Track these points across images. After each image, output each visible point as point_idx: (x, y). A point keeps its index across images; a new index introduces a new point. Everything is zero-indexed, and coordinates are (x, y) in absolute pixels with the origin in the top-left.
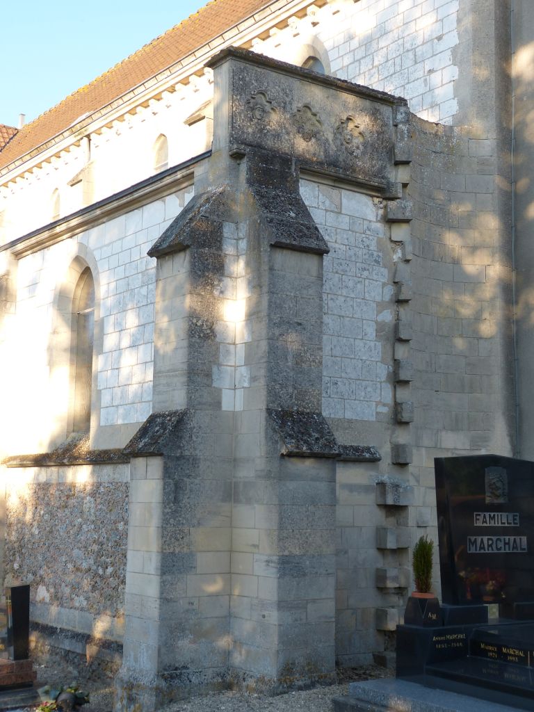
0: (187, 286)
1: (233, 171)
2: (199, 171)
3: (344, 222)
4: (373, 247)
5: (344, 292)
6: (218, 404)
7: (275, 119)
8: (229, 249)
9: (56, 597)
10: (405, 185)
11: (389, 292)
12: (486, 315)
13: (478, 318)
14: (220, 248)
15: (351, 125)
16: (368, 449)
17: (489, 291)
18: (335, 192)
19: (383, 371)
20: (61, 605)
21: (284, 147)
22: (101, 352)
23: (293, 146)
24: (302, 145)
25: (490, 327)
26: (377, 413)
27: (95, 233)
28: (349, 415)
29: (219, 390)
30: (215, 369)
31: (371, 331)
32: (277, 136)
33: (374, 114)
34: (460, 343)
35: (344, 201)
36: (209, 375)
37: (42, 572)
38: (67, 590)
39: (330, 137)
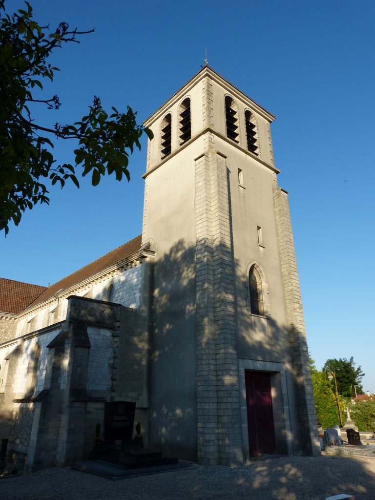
0: (53, 356)
1: (69, 326)
2: (63, 325)
3: (101, 337)
4: (109, 343)
5: (99, 356)
6: (59, 387)
7: (83, 312)
8: (66, 346)
9: (21, 442)
10: (119, 327)
11: (112, 355)
12: (143, 359)
13: (141, 360)
14: (64, 346)
15: (105, 312)
16: (103, 398)
17: (144, 352)
18: (98, 330)
19: (109, 376)
20: (22, 445)
21: (85, 319)
22: (39, 370)
23: (87, 319)
24: (90, 318)
25: (144, 362)
26: (107, 388)
27: (42, 336)
28: (98, 389)
29: (60, 384)
30: (59, 378)
31: (106, 365)
32: (83, 316)
33: (112, 309)
34: (136, 367)
35: (101, 332)
36: (57, 380)
37: (18, 435)
38: (23, 440)
39: (98, 315)
